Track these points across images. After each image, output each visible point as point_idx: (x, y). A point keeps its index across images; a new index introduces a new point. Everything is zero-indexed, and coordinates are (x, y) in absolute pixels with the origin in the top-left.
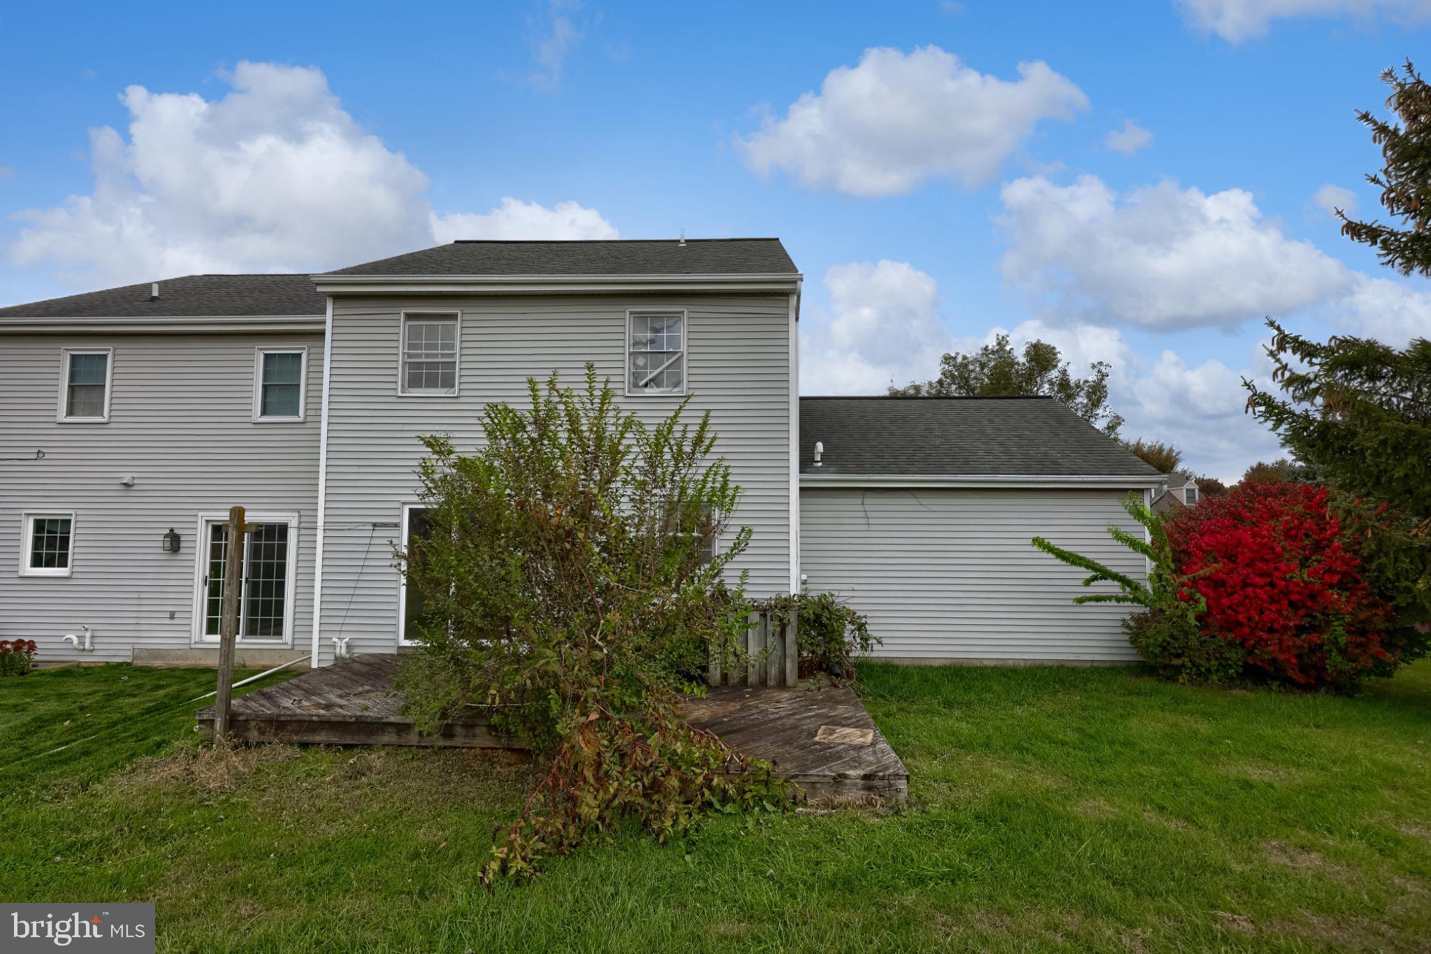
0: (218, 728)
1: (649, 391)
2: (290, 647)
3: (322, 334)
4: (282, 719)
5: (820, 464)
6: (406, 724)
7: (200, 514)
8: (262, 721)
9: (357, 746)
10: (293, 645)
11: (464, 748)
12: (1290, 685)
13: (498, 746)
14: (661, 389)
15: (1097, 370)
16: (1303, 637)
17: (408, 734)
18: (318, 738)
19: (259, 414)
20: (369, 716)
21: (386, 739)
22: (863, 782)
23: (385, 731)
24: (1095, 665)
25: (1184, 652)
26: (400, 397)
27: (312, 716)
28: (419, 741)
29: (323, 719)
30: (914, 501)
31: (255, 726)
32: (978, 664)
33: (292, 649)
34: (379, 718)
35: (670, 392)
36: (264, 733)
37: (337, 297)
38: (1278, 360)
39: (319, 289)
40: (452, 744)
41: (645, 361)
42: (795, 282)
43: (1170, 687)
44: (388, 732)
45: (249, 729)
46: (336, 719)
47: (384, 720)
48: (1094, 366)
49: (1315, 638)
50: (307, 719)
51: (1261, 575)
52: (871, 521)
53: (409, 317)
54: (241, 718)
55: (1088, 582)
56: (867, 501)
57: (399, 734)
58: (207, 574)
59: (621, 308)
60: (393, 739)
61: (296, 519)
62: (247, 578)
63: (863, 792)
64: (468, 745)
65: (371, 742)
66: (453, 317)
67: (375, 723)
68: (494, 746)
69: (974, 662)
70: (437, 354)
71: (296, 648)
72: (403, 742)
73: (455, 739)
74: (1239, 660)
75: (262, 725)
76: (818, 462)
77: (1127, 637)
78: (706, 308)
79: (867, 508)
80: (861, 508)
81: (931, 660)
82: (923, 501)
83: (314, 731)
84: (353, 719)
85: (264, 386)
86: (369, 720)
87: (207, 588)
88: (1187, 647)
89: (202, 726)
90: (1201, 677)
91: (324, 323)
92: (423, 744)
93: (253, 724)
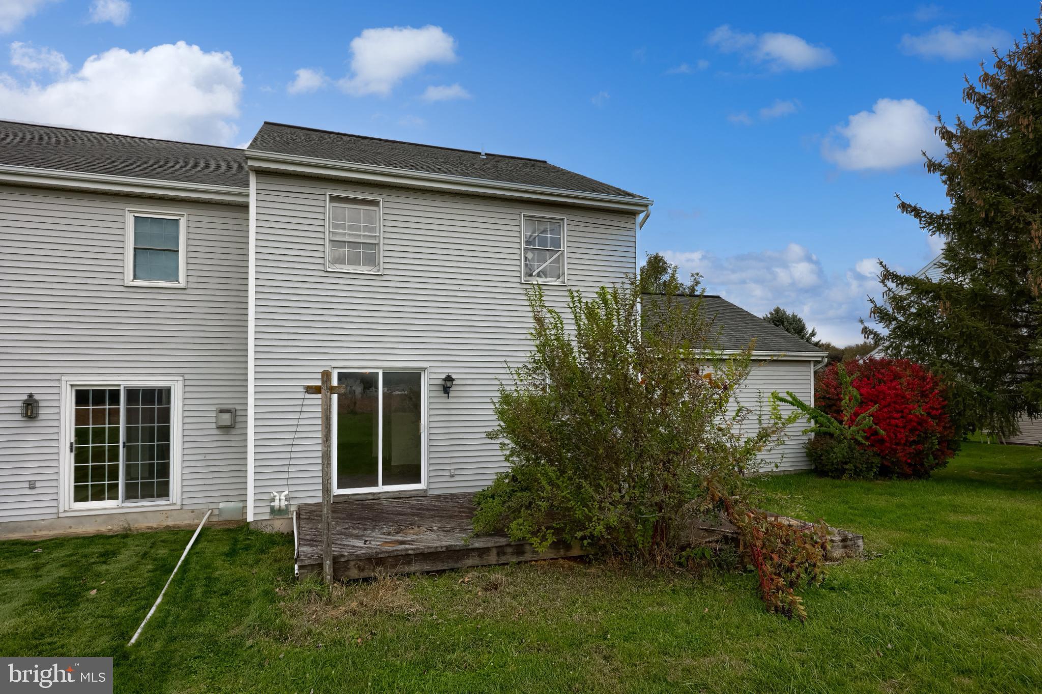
0: (327, 570)
1: (543, 280)
2: (180, 508)
3: (245, 207)
4: (380, 556)
6: (489, 548)
7: (64, 378)
8: (361, 560)
9: (444, 571)
10: (182, 505)
11: (531, 561)
12: (904, 476)
13: (558, 557)
14: (549, 279)
15: (694, 278)
16: (913, 447)
17: (488, 556)
18: (413, 569)
19: (131, 277)
20: (457, 545)
21: (470, 562)
22: (841, 544)
23: (469, 556)
24: (786, 473)
25: (850, 460)
26: (327, 271)
27: (408, 550)
28: (497, 561)
29: (418, 552)
31: (355, 565)
33: (181, 509)
34: (466, 546)
35: (555, 282)
36: (363, 570)
37: (260, 172)
38: (886, 286)
39: (251, 163)
40: (523, 560)
41: (532, 255)
42: (646, 206)
43: (837, 482)
44: (472, 556)
45: (349, 569)
46: (429, 551)
47: (471, 547)
48: (693, 275)
49: (920, 447)
50: (403, 553)
51: (898, 412)
53: (333, 199)
54: (342, 560)
57: (481, 557)
58: (73, 440)
59: (517, 211)
60: (476, 562)
61: (181, 383)
62: (124, 443)
63: (842, 550)
64: (536, 559)
65: (459, 566)
66: (375, 203)
67: (461, 550)
68: (555, 557)
70: (360, 235)
71: (186, 508)
72: (485, 562)
73: (526, 555)
74: (878, 463)
75: (361, 563)
77: (805, 455)
78: (579, 217)
83: (409, 563)
84: (444, 549)
85: (135, 249)
86: (457, 548)
87: (73, 455)
88: (853, 458)
89: (303, 571)
90: (857, 474)
91: (247, 195)
92: (500, 563)
93: (352, 563)
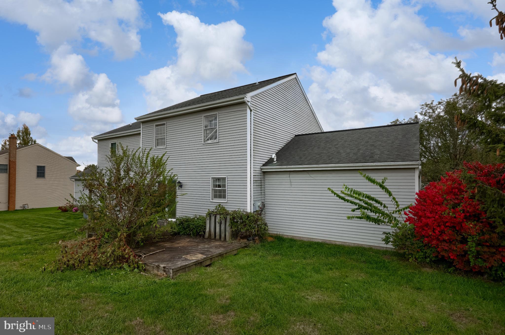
1: (210, 141)
3: (140, 134)
5: (275, 162)
26: (155, 149)
30: (308, 175)
32: (334, 243)
35: (214, 141)
37: (143, 122)
41: (209, 131)
52: (292, 184)
53: (157, 126)
55: (353, 211)
56: (291, 176)
59: (201, 115)
63: (163, 272)
66: (164, 124)
69: (332, 242)
76: (275, 161)
78: (224, 111)
79: (291, 178)
80: (289, 178)
81: (315, 239)
82: (312, 175)
